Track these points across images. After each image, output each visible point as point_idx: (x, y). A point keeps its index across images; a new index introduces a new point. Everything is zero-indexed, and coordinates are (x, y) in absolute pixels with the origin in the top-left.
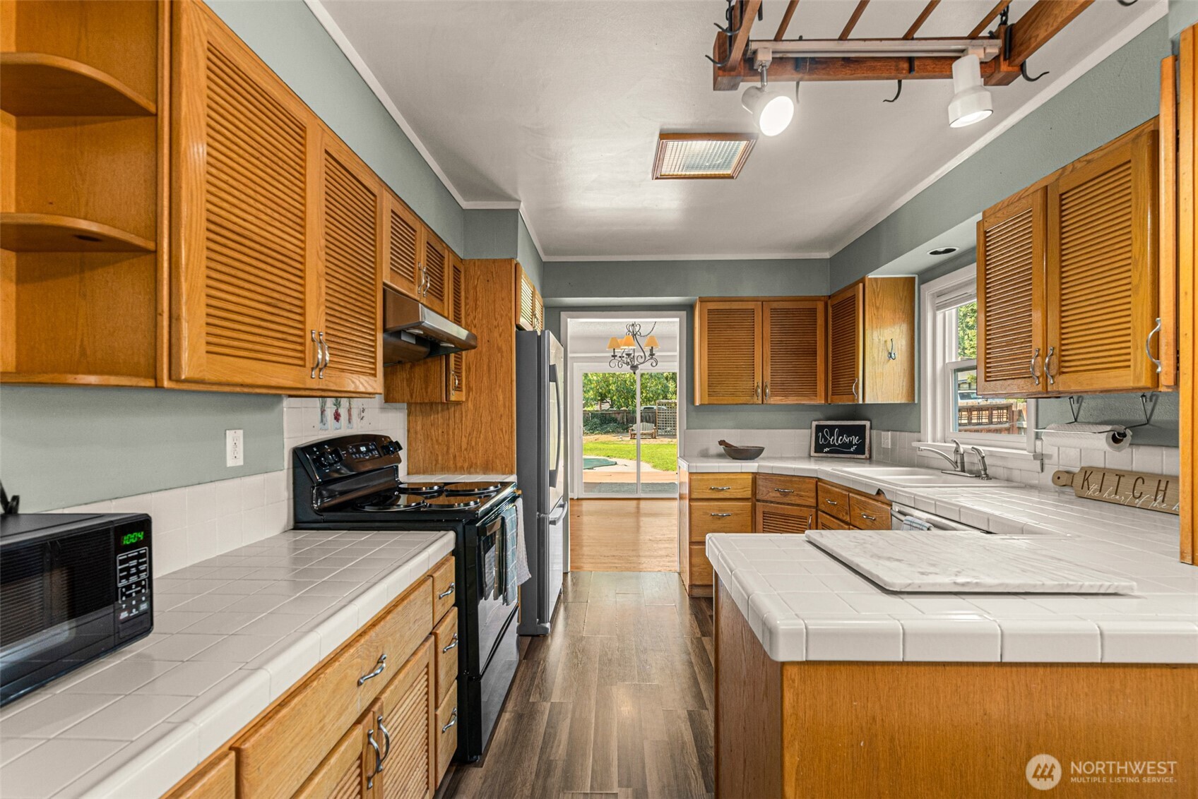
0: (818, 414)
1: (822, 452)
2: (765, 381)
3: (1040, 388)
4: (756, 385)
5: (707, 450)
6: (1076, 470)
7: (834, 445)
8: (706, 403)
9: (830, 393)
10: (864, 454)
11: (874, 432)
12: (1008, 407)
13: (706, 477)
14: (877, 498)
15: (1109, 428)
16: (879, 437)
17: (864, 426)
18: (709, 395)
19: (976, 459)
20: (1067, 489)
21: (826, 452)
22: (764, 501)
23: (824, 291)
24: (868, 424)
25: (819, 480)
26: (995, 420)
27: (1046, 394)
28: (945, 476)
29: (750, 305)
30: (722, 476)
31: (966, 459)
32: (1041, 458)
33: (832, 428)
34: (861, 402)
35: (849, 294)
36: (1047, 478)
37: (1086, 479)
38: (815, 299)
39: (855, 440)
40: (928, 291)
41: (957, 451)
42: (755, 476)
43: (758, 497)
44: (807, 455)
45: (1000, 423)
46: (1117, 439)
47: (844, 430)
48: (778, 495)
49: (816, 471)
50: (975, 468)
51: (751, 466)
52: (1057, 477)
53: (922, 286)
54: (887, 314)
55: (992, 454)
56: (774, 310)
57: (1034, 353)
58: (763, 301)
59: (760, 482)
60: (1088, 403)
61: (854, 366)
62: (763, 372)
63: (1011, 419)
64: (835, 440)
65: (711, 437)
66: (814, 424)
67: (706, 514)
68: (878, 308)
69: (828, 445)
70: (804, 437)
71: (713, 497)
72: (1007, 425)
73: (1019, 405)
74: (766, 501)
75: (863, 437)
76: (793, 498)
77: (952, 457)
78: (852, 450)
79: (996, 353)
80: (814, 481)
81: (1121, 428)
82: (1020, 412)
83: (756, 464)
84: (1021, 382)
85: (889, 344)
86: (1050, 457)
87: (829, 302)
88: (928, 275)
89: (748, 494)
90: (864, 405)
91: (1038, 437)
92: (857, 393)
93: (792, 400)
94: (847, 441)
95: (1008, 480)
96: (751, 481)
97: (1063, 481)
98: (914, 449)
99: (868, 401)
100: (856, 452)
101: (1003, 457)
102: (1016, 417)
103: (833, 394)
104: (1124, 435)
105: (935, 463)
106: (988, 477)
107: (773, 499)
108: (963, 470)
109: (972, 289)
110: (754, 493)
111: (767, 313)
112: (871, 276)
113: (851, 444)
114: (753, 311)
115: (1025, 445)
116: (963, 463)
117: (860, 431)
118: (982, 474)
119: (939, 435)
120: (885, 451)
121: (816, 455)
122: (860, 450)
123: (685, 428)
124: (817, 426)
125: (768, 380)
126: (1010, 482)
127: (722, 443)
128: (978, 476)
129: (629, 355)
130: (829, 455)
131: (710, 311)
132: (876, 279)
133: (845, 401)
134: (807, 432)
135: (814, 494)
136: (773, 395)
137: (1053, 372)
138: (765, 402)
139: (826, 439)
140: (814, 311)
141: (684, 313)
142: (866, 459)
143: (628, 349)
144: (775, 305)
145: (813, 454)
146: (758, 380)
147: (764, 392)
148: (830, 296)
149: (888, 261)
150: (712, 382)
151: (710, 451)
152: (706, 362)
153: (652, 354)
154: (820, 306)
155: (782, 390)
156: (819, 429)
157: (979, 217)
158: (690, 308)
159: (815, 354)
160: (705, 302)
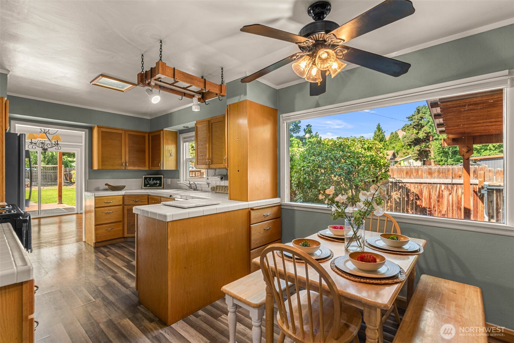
0: (145, 173)
1: (147, 186)
2: (126, 160)
3: (208, 167)
4: (122, 162)
5: (99, 188)
6: (215, 186)
7: (151, 184)
8: (101, 168)
9: (150, 166)
10: (161, 186)
11: (165, 179)
12: (200, 171)
13: (103, 198)
14: (170, 198)
15: (220, 176)
16: (166, 180)
17: (161, 177)
18: (102, 165)
19: (194, 186)
20: (213, 191)
21: (148, 187)
22: (127, 205)
23: (148, 130)
24: (162, 176)
25: (149, 195)
26: (196, 175)
27: (209, 168)
28: (187, 191)
29: (120, 132)
30: (110, 197)
31: (192, 186)
32: (208, 184)
33: (150, 178)
34: (162, 169)
35: (158, 133)
36: (209, 189)
37: (217, 188)
38: (146, 133)
39: (158, 182)
40: (182, 136)
41: (190, 183)
42: (124, 196)
43: (125, 204)
44: (141, 188)
45: (198, 176)
46: (222, 179)
47: (154, 179)
48: (133, 202)
49: (148, 192)
50: (194, 188)
51: (122, 192)
52: (211, 188)
53: (180, 135)
54: (170, 142)
55: (198, 184)
56: (129, 135)
57: (207, 159)
58: (125, 131)
59: (125, 198)
60: (217, 170)
61: (160, 157)
62: (125, 156)
63: (201, 175)
64: (151, 182)
65: (101, 183)
66: (144, 176)
67: (103, 212)
68: (167, 140)
69: (149, 184)
70: (140, 181)
71: (106, 205)
72: (200, 177)
73: (203, 171)
74: (129, 205)
75: (161, 181)
76: (139, 203)
77: (189, 185)
78: (157, 185)
79: (199, 158)
80: (147, 196)
81: (222, 176)
82: (203, 172)
83: (124, 192)
84: (204, 165)
85: (171, 151)
86: (210, 184)
87: (150, 134)
88: (182, 132)
89: (121, 203)
90: (163, 170)
91: (208, 179)
92: (161, 166)
93: (136, 168)
94: (156, 182)
95: (202, 190)
96: (122, 198)
97: (213, 189)
98: (178, 184)
99: (164, 169)
100: (159, 186)
101: (200, 184)
102: (202, 174)
103: (152, 166)
104: (223, 178)
105: (184, 188)
106: (197, 190)
107: (131, 204)
108: (191, 189)
109: (193, 139)
110: (123, 203)
111: (127, 135)
112: (165, 129)
113: (157, 183)
114: (121, 134)
115: (205, 181)
116: (191, 187)
117: (160, 179)
118: (196, 189)
119: (184, 179)
120: (169, 185)
121: (145, 188)
122: (160, 185)
123: (88, 179)
124: (145, 177)
125: (127, 160)
126: (202, 191)
127: (106, 185)
128: (195, 190)
129: (42, 143)
130: (149, 187)
131: (102, 132)
132: (167, 130)
133: (156, 169)
134: (141, 179)
135: (147, 200)
136: (129, 166)
137: (211, 163)
138: (126, 168)
139: (148, 182)
140: (144, 137)
141: (87, 130)
142: (162, 188)
143: (43, 140)
144: (130, 133)
145: (143, 187)
146: (123, 160)
147: (126, 164)
148: (150, 133)
149: (171, 126)
150: (103, 160)
151: (101, 188)
152: (100, 152)
153: (58, 144)
154: (147, 135)
155: (133, 164)
156: (145, 178)
157: (195, 122)
158: (91, 129)
159: (145, 152)
160: (98, 127)
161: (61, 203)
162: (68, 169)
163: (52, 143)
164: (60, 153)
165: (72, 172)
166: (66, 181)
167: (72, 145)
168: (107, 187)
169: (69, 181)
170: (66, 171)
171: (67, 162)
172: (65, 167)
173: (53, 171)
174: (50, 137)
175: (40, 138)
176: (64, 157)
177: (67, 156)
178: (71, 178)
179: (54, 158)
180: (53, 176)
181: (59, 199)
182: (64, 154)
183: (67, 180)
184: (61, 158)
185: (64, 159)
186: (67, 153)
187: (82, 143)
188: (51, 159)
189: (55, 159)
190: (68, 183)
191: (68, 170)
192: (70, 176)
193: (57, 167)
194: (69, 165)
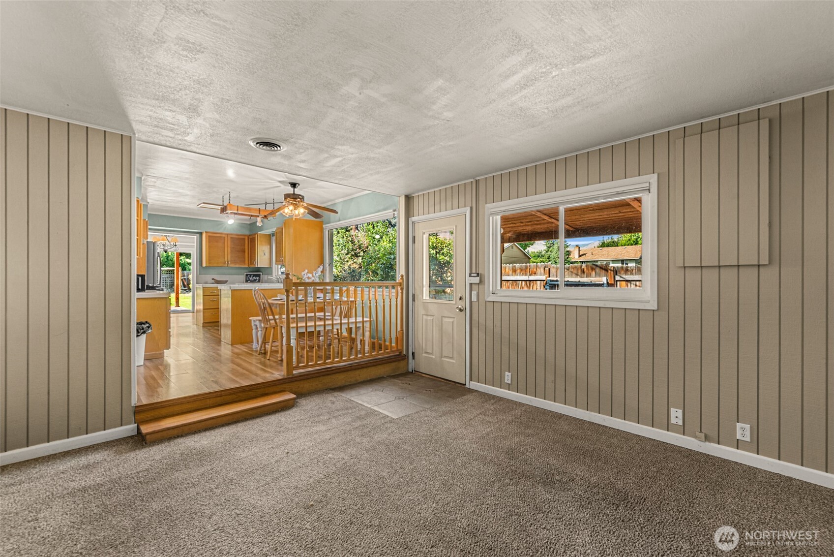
0: (247, 271)
1: (248, 282)
4: (225, 261)
5: (205, 281)
8: (208, 266)
9: (249, 264)
13: (209, 289)
16: (264, 276)
18: (209, 263)
19: (280, 280)
23: (247, 233)
24: (261, 273)
29: (223, 235)
33: (251, 275)
34: (257, 266)
35: (253, 237)
38: (245, 236)
39: (258, 278)
41: (277, 278)
44: (243, 283)
47: (254, 275)
50: (280, 282)
53: (273, 237)
54: (263, 243)
56: (231, 238)
58: (229, 235)
61: (255, 256)
62: (228, 256)
64: (252, 278)
65: (209, 277)
66: (245, 273)
67: (209, 300)
68: (261, 241)
69: (250, 280)
71: (211, 294)
75: (260, 277)
77: (276, 280)
85: (264, 251)
87: (249, 237)
92: (257, 264)
93: (237, 266)
94: (256, 278)
99: (259, 266)
103: (251, 264)
111: (229, 238)
112: (259, 233)
113: (256, 280)
114: (224, 237)
116: (278, 281)
117: (259, 276)
119: (275, 275)
120: (265, 280)
122: (259, 281)
123: (199, 274)
125: (229, 259)
127: (213, 279)
129: (164, 245)
130: (250, 283)
131: (209, 236)
132: (261, 234)
133: (253, 266)
134: (242, 276)
136: (231, 263)
138: (228, 266)
139: (249, 278)
140: (244, 239)
141: (198, 235)
142: (261, 283)
143: (163, 242)
144: (232, 236)
145: (245, 283)
146: (226, 259)
147: (228, 263)
148: (250, 235)
149: (262, 231)
150: (210, 259)
151: (209, 282)
152: (208, 252)
153: (175, 245)
154: (246, 238)
155: (234, 262)
156: (247, 275)
157: (276, 229)
158: (201, 234)
159: (245, 252)
160: (206, 232)
161: (178, 306)
162: (185, 272)
163: (171, 244)
164: (177, 253)
165: (190, 277)
166: (183, 288)
167: (188, 245)
168: (213, 281)
169: (186, 288)
170: (184, 276)
171: (185, 265)
172: (183, 270)
173: (168, 275)
174: (170, 239)
175: (162, 240)
176: (182, 258)
177: (184, 257)
178: (189, 284)
179: (169, 259)
180: (169, 281)
181: (176, 302)
182: (181, 254)
183: (185, 286)
184: (178, 258)
185: (181, 260)
186: (184, 253)
187: (194, 243)
188: (166, 260)
189: (171, 260)
190: (185, 290)
191: (186, 275)
192: (188, 282)
193: (174, 270)
194: (187, 268)
